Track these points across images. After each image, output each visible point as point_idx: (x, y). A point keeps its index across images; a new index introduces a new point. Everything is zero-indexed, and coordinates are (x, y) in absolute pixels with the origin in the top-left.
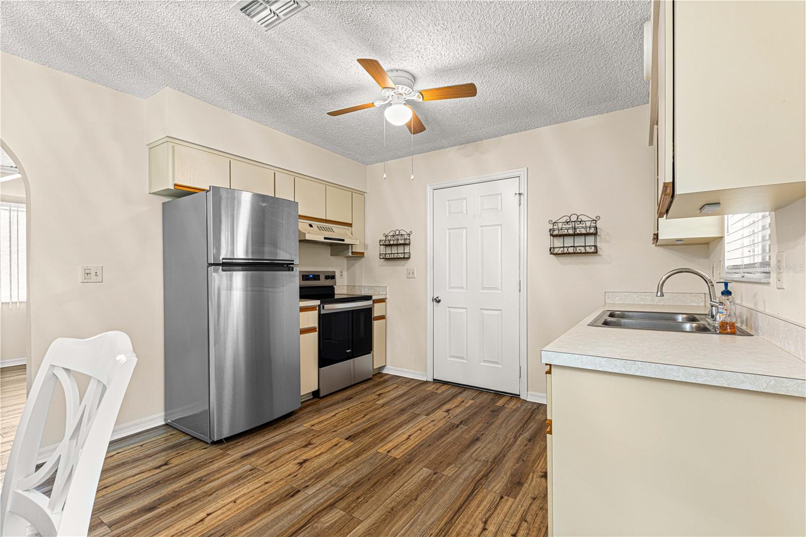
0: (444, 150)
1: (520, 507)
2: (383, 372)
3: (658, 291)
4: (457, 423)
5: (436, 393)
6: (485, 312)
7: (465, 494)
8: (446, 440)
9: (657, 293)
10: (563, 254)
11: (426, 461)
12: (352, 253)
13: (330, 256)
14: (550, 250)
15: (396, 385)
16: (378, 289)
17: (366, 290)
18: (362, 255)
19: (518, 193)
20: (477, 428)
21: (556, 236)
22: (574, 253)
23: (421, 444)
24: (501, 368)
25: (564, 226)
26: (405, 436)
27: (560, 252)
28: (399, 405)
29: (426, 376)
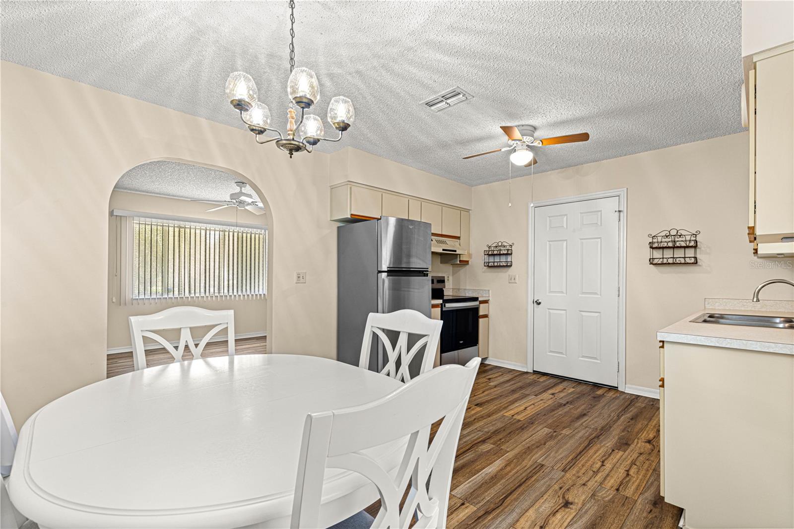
0: (545, 173)
1: (629, 457)
2: (485, 363)
3: (754, 297)
4: (564, 403)
5: (538, 381)
6: (583, 314)
7: (582, 446)
8: (557, 413)
9: (753, 299)
10: (662, 264)
11: (545, 424)
12: (460, 261)
13: (439, 263)
14: (650, 261)
15: (500, 373)
16: (481, 292)
17: (470, 292)
18: (467, 262)
19: (617, 210)
20: (583, 407)
21: (656, 248)
22: (674, 264)
23: (537, 413)
24: (599, 363)
25: (663, 240)
26: (523, 408)
27: (660, 262)
28: (509, 387)
29: (527, 368)
